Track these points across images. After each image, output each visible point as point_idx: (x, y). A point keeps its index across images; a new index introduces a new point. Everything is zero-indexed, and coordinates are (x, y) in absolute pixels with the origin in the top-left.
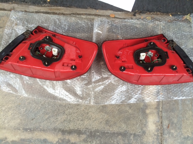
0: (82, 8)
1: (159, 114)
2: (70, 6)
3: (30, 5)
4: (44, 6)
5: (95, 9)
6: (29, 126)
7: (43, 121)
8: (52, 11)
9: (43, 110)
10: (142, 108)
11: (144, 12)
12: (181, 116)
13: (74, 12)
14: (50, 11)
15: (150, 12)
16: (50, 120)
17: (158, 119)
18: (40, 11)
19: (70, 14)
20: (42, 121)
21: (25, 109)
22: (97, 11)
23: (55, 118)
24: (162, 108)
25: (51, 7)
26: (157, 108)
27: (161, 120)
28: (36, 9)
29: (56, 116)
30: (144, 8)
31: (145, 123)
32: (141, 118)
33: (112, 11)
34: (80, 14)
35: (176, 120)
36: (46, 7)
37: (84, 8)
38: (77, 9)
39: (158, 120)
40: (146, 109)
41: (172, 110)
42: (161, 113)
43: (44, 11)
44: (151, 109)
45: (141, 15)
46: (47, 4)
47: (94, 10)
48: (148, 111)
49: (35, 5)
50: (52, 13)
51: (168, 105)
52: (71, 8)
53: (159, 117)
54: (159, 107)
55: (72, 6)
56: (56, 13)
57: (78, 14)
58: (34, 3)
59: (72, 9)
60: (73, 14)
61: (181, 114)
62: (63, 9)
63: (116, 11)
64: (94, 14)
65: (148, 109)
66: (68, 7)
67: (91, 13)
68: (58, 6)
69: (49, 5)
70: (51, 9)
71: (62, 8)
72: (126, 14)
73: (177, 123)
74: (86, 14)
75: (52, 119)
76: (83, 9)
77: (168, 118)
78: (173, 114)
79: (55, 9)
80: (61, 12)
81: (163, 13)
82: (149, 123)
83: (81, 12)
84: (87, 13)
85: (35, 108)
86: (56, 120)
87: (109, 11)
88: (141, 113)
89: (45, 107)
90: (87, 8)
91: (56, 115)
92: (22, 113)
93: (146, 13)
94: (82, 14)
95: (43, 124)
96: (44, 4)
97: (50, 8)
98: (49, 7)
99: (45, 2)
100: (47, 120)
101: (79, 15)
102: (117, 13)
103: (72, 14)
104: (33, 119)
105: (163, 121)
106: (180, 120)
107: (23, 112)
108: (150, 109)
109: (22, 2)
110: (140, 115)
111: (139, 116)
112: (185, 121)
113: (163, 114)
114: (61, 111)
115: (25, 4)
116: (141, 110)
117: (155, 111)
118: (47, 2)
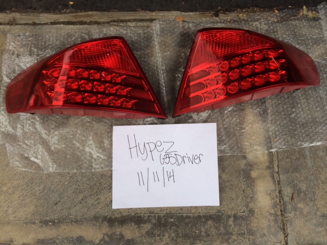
0: (127, 11)
1: (274, 177)
2: (108, 9)
3: (42, 12)
4: (65, 13)
5: (151, 11)
6: (50, 216)
7: (75, 206)
8: (78, 20)
9: (74, 186)
10: (243, 170)
11: (232, 9)
12: (313, 178)
13: (115, 19)
14: (74, 20)
15: (242, 8)
16: (86, 202)
17: (273, 186)
18: (59, 21)
19: (109, 23)
20: (73, 205)
21: (42, 187)
22: (154, 13)
23: (95, 199)
24: (278, 166)
25: (77, 12)
26: (270, 167)
27: (279, 188)
28: (51, 18)
29: (97, 195)
30: (231, 3)
31: (251, 196)
32: (243, 186)
33: (179, 12)
34: (126, 21)
35: (304, 185)
36: (68, 13)
37: (131, 11)
38: (119, 13)
39: (274, 188)
40: (251, 170)
41: (296, 169)
42: (277, 175)
43: (66, 20)
44: (259, 169)
45: (227, 14)
46: (69, 8)
47: (147, 12)
48: (254, 174)
49: (50, 12)
50: (78, 22)
51: (287, 160)
52: (109, 12)
53: (275, 182)
54: (273, 166)
55: (111, 9)
56: (86, 22)
57: (122, 21)
58: (48, 9)
59: (111, 13)
60: (114, 21)
61: (313, 174)
62: (96, 16)
63: (186, 12)
64: (149, 19)
65: (254, 170)
66: (105, 10)
67: (144, 18)
68: (88, 11)
69: (73, 10)
70: (76, 17)
71: (95, 13)
72: (201, 15)
73: (307, 191)
74: (135, 20)
75: (90, 201)
76: (130, 12)
77: (290, 183)
78: (298, 175)
79: (82, 15)
80: (93, 20)
81: (263, 8)
82: (258, 193)
83: (128, 18)
84: (137, 18)
85: (58, 185)
86: (97, 202)
87: (174, 12)
88: (244, 178)
89: (77, 181)
90: (136, 11)
91: (97, 192)
92: (37, 194)
93: (235, 10)
94: (129, 21)
95: (74, 210)
96: (65, 10)
97: (75, 14)
98: (72, 13)
99: (66, 6)
100: (81, 203)
101: (124, 23)
102: (186, 14)
103: (112, 21)
104: (56, 204)
105: (282, 189)
106: (312, 184)
107: (39, 192)
108: (257, 169)
109: (28, 8)
110: (241, 182)
111: (240, 184)
112: (320, 187)
113: (281, 176)
114: (105, 186)
115: (32, 12)
116: (242, 173)
117: (267, 173)
118: (70, 6)
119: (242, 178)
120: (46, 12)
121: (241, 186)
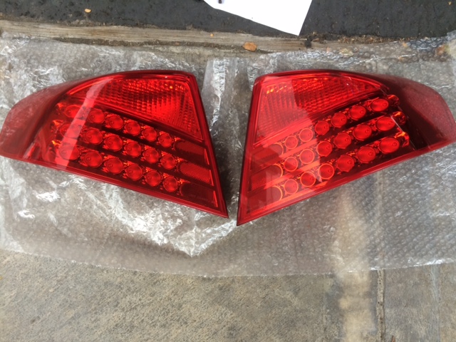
0: (171, 29)
1: (375, 310)
2: (142, 24)
3: (43, 22)
4: (78, 25)
5: (207, 30)
6: (22, 338)
7: (61, 327)
8: (95, 37)
9: (62, 296)
10: (327, 295)
11: (334, 36)
12: (438, 317)
13: (151, 39)
14: (90, 37)
15: (350, 36)
16: (78, 323)
17: (373, 325)
18: (67, 37)
19: (141, 45)
20: (58, 326)
21: (14, 292)
22: (212, 35)
23: (93, 319)
24: (384, 293)
25: (95, 25)
26: (371, 294)
27: (382, 329)
28: (56, 31)
29: (96, 313)
30: (333, 26)
31: (336, 337)
32: (325, 321)
33: (250, 35)
34: (167, 44)
35: (423, 328)
36: (81, 26)
37: (177, 29)
38: (159, 30)
39: (373, 329)
40: (339, 297)
41: (413, 302)
42: (381, 307)
43: (77, 37)
44: (353, 296)
45: (325, 43)
46: (85, 18)
47: (202, 32)
48: (344, 303)
49: (54, 23)
50: (95, 40)
51: (400, 285)
52: (144, 28)
53: (376, 319)
54: (376, 293)
55: (146, 24)
56: (107, 41)
57: (162, 44)
58: (52, 18)
59: (147, 30)
60: (150, 43)
61: (439, 312)
62: (123, 33)
63: (261, 36)
64: (203, 43)
65: (345, 297)
66: (137, 25)
67: (196, 41)
68: (112, 25)
69: (90, 21)
70: (93, 33)
71: (122, 28)
72: (285, 42)
74: (182, 44)
75: (84, 322)
76: (176, 31)
77: (401, 323)
78: (414, 311)
79: (102, 31)
80: (118, 38)
81: (383, 37)
82: (348, 335)
83: (171, 39)
84: (186, 40)
85: (39, 291)
86: (95, 324)
87: (243, 35)
88: (327, 308)
89: (68, 289)
90: (185, 29)
91: (95, 309)
92: (7, 303)
93: (339, 38)
94: (173, 44)
95: (59, 334)
96: (77, 21)
97: (92, 28)
98: (87, 26)
99: (79, 15)
100: (70, 323)
101: (165, 47)
102: (262, 38)
103: (146, 43)
104: (33, 321)
105: (387, 331)
106: (436, 327)
107: (10, 300)
108: (350, 295)
109: (22, 14)
110: (322, 315)
111: (321, 317)
113: (387, 310)
114: (109, 300)
115: (28, 21)
116: (325, 299)
117: (365, 303)
118: (85, 15)
119: (324, 308)
120: (48, 23)
121: (322, 321)
